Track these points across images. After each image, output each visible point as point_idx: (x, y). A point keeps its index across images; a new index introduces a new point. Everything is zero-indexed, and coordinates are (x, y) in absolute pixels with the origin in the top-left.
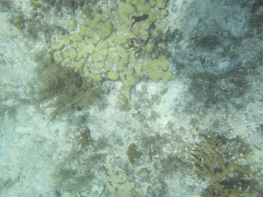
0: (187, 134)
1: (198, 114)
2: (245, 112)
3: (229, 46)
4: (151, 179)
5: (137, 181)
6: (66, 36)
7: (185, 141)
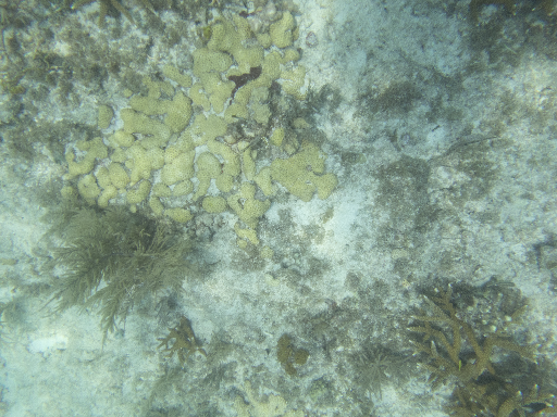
0: (392, 293)
1: (405, 248)
2: (498, 225)
3: (439, 98)
4: (338, 398)
5: (308, 407)
6: (96, 140)
7: (390, 308)
